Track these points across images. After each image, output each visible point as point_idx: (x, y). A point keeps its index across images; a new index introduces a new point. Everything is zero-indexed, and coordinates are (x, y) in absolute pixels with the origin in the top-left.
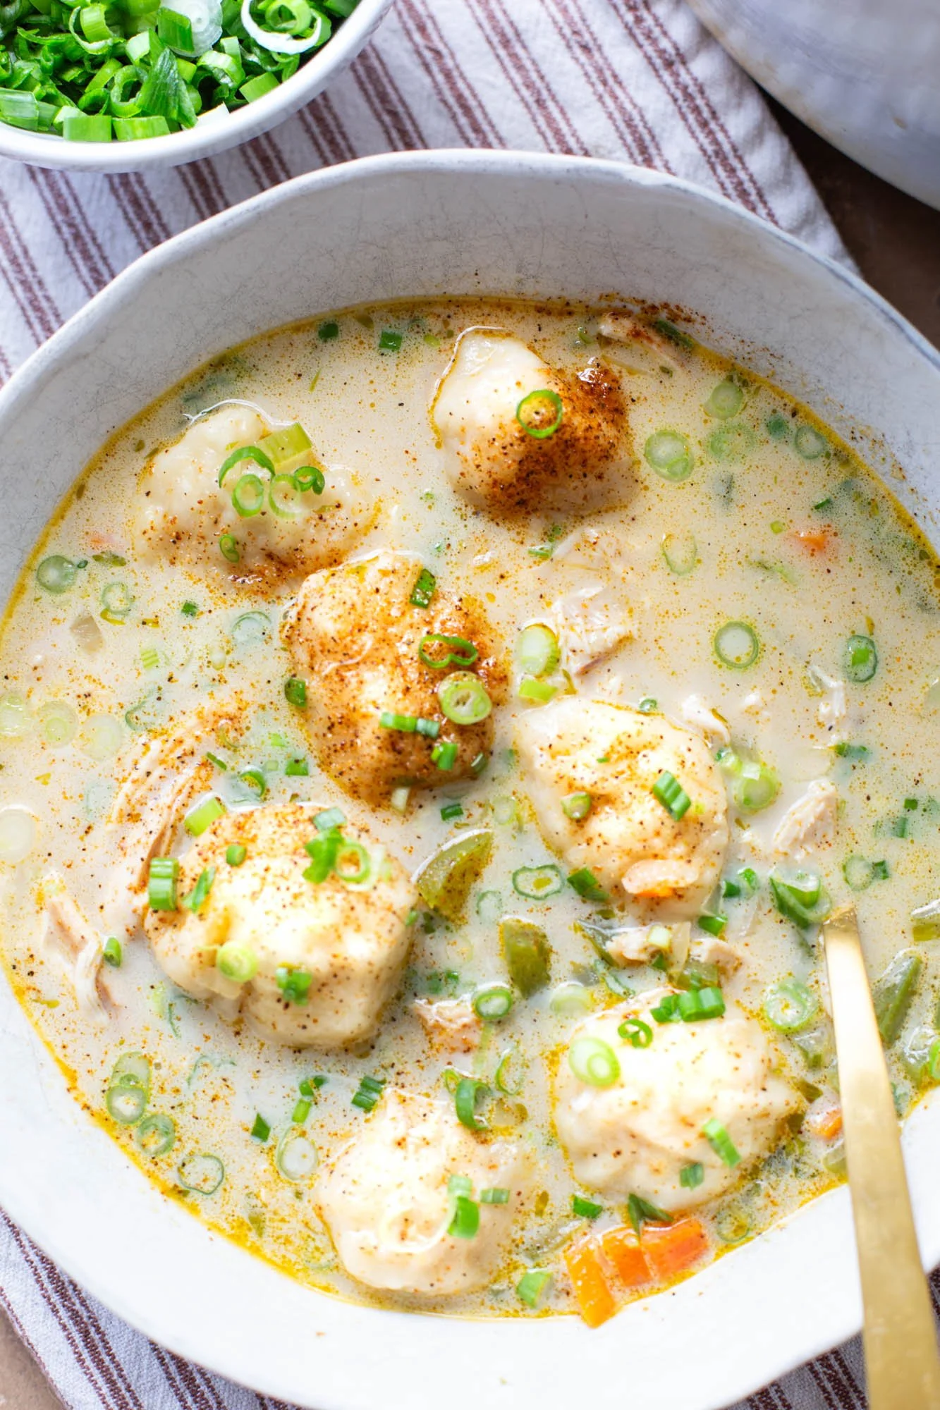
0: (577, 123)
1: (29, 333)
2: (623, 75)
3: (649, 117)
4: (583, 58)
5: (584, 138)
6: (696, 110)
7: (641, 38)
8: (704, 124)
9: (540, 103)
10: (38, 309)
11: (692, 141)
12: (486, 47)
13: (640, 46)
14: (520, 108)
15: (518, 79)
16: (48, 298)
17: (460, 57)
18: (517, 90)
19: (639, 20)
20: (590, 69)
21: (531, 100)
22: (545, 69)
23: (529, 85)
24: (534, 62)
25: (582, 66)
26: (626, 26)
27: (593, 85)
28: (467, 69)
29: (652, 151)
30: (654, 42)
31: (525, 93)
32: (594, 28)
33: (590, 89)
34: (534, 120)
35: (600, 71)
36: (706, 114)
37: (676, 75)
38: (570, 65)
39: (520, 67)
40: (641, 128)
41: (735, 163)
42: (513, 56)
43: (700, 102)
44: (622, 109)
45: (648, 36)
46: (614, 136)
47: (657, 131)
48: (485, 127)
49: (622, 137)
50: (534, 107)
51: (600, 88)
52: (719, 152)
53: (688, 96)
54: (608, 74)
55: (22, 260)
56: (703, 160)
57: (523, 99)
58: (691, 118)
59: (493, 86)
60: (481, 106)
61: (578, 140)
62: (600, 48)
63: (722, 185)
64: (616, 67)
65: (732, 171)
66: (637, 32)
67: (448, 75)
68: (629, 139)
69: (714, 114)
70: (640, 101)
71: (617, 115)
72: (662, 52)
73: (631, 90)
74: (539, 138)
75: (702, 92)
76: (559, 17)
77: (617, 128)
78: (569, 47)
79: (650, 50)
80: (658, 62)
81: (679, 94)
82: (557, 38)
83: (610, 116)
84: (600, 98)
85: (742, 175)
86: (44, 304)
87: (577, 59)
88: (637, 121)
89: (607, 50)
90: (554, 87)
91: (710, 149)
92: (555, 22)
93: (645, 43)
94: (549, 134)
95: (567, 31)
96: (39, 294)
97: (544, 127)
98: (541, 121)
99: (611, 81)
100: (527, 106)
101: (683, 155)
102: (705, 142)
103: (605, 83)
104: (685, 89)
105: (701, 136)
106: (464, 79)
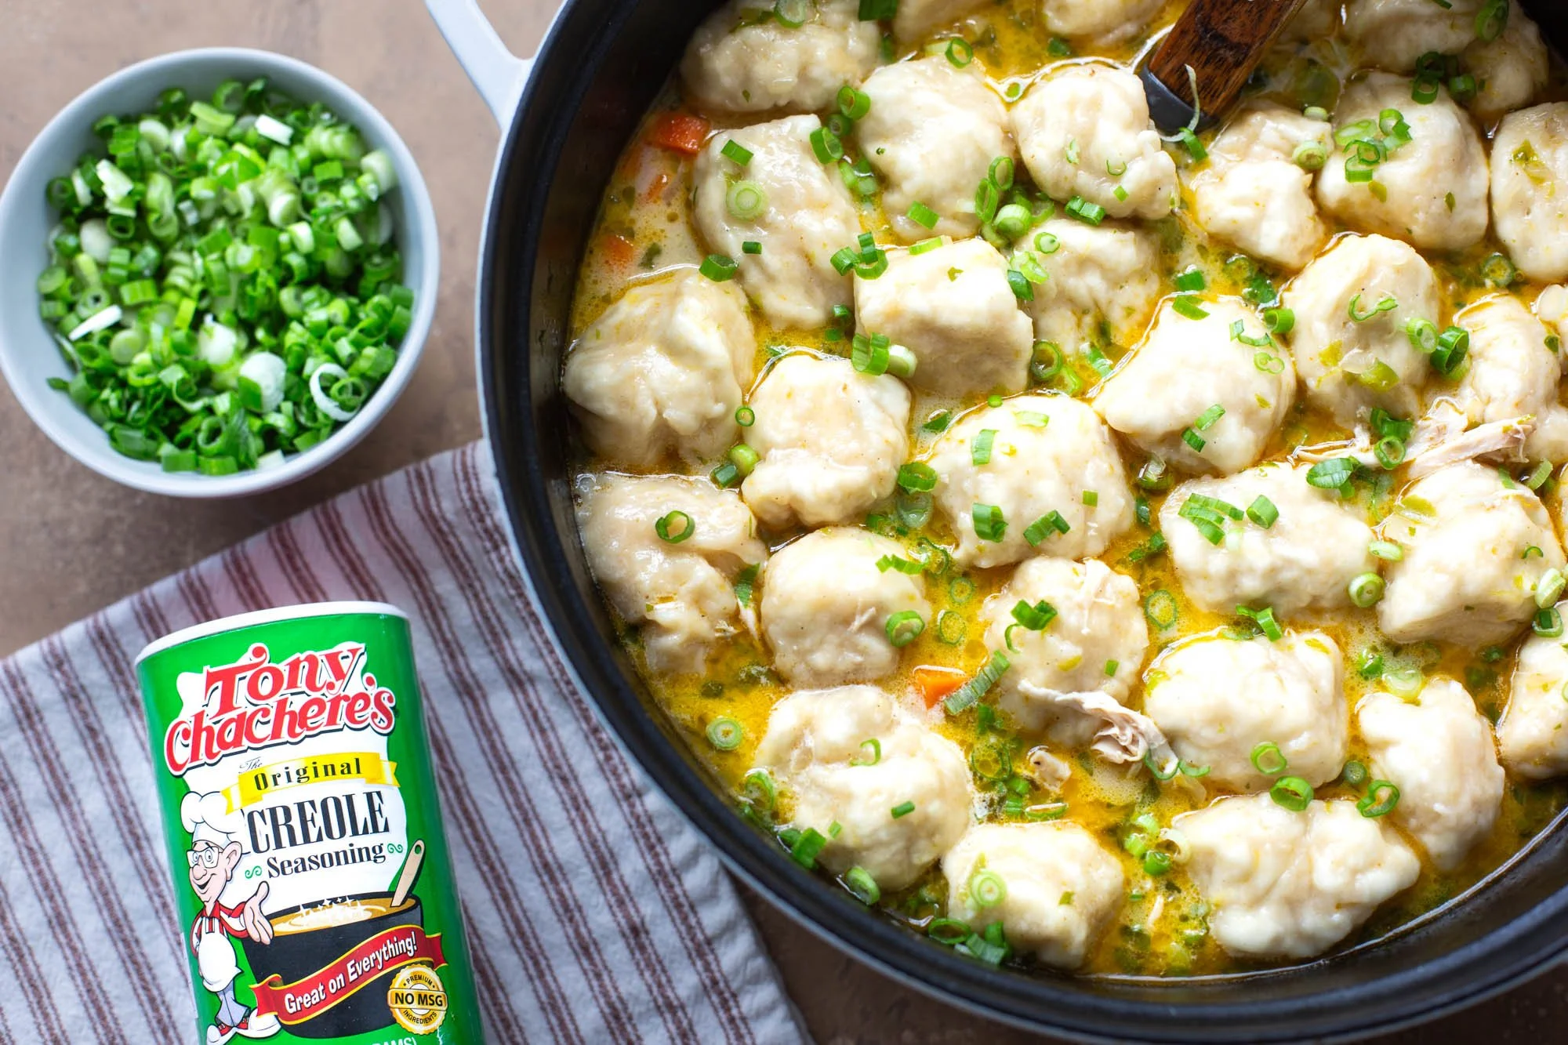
0: (554, 841)
1: (127, 981)
2: (593, 801)
3: (610, 839)
4: (561, 788)
5: (559, 855)
6: (646, 836)
7: (609, 774)
8: (651, 848)
9: (527, 821)
10: (135, 962)
11: (640, 861)
12: (487, 771)
13: (608, 780)
14: (510, 825)
15: (511, 800)
16: (143, 954)
17: (468, 778)
18: (509, 808)
19: (608, 758)
20: (566, 798)
21: (520, 818)
22: (532, 793)
23: (519, 806)
24: (524, 787)
25: (560, 795)
26: (598, 762)
27: (568, 811)
28: (472, 786)
29: (612, 866)
30: (618, 777)
31: (516, 812)
32: (573, 761)
33: (564, 815)
34: (522, 835)
35: (574, 799)
36: (653, 840)
37: (632, 806)
38: (551, 793)
39: (513, 791)
40: (603, 849)
41: (673, 880)
42: (509, 781)
43: (648, 829)
44: (588, 832)
45: (614, 772)
46: (581, 855)
47: (616, 850)
48: (484, 837)
49: (587, 856)
50: (522, 825)
51: (574, 813)
52: (661, 872)
53: (641, 825)
54: (581, 800)
55: (122, 922)
56: (649, 877)
57: (513, 818)
58: (642, 842)
59: (491, 804)
60: (481, 820)
61: (554, 857)
62: (576, 778)
63: (663, 898)
64: (588, 794)
65: (670, 887)
66: (606, 768)
67: (457, 791)
68: (593, 857)
69: (660, 840)
70: (603, 825)
71: (584, 838)
72: (622, 787)
73: (598, 814)
74: (524, 850)
75: (651, 821)
76: (545, 752)
77: (584, 849)
78: (551, 778)
79: (614, 783)
80: (619, 795)
81: (633, 822)
82: (542, 769)
83: (579, 839)
84: (573, 823)
85: (678, 890)
86: (140, 959)
87: (556, 789)
88: (600, 843)
89: (583, 781)
90: (538, 810)
91: (654, 869)
92: (541, 757)
93: (612, 778)
94: (532, 848)
95: (550, 765)
96: (136, 950)
97: (529, 842)
98: (527, 836)
99: (583, 806)
100: (517, 823)
101: (635, 871)
102: (651, 862)
103: (578, 808)
104: (638, 818)
105: (648, 857)
106: (470, 796)
